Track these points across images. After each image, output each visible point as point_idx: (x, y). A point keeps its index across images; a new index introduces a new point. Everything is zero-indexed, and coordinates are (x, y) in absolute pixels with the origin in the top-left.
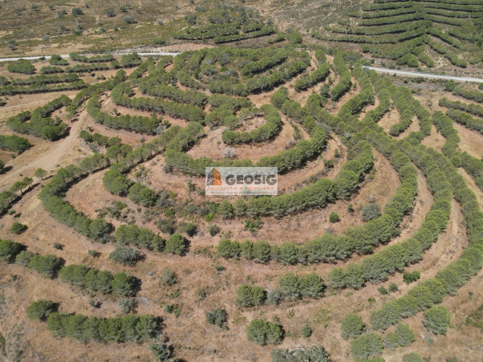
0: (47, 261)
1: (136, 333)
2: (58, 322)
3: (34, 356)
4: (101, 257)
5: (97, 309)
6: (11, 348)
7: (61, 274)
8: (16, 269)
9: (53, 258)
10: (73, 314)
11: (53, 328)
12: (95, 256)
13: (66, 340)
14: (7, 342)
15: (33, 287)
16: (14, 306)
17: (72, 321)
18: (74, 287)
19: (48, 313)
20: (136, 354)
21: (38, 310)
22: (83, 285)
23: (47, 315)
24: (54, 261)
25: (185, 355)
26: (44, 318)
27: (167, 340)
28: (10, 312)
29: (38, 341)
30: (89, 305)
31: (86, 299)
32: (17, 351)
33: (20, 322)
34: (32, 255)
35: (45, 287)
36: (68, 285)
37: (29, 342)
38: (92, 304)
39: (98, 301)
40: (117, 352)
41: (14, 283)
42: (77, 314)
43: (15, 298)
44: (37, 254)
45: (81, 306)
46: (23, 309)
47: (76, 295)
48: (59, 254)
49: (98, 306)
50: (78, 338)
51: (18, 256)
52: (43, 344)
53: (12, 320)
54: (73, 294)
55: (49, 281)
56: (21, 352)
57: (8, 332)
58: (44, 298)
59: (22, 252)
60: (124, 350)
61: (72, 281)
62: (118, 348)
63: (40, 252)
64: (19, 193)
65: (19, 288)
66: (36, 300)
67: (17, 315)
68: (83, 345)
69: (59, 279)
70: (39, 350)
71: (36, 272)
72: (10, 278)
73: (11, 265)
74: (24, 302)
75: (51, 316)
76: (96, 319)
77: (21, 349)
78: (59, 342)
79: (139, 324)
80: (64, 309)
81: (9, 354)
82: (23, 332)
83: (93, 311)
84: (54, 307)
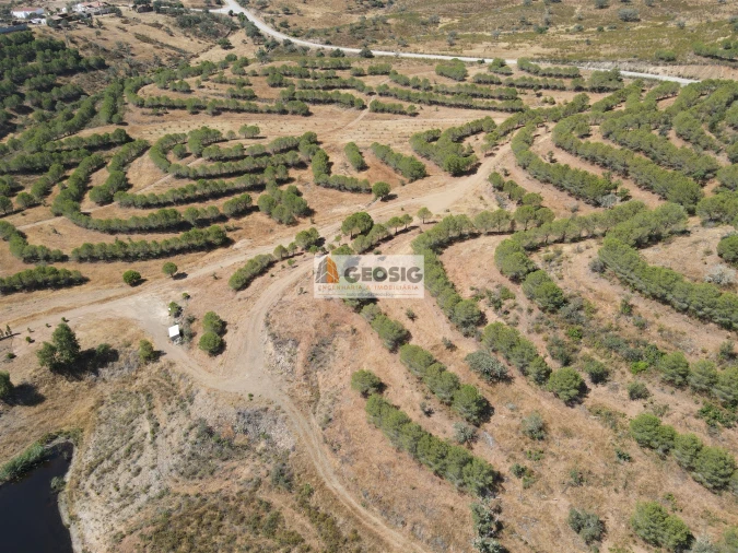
0: (393, 328)
1: (460, 476)
2: (378, 408)
3: (340, 432)
4: (454, 353)
5: (425, 417)
6: (323, 410)
7: (402, 350)
8: (359, 320)
9: (400, 328)
10: (397, 408)
11: (369, 411)
12: (448, 348)
13: (379, 433)
14: (321, 400)
15: (367, 351)
16: (341, 364)
17: (393, 414)
18: (410, 375)
19: (372, 390)
20: (451, 502)
21: (363, 381)
22: (421, 379)
23: (369, 392)
24: (400, 332)
25: (516, 548)
26: (365, 394)
27: (499, 511)
28: (336, 368)
29: (351, 417)
30: (418, 407)
31: (418, 397)
32: (326, 416)
33: (340, 385)
34: (380, 313)
35: (379, 358)
36: (403, 369)
37: (341, 412)
38: (423, 407)
39: (432, 407)
40: (429, 485)
41: (351, 337)
42: (401, 410)
43: (345, 355)
44: (385, 314)
45: (409, 402)
46: (349, 372)
47: (408, 385)
48: (408, 325)
49: (429, 413)
50: (392, 439)
51: (365, 307)
52: (354, 424)
53: (335, 380)
54: (406, 383)
55: (386, 353)
56: (330, 420)
57: (327, 390)
58: (374, 370)
59: (372, 305)
60: (438, 488)
61: (411, 366)
62: (433, 481)
63: (389, 313)
64: (392, 231)
65: (354, 345)
66: (365, 368)
67: (341, 375)
68: (394, 451)
69: (398, 356)
70: (348, 428)
71: (376, 335)
72: (349, 329)
73: (355, 314)
74: (352, 365)
75: (374, 396)
76: (420, 429)
77: (331, 416)
78: (370, 431)
79: (469, 466)
80: (391, 396)
81: (318, 415)
82: (339, 397)
83: (420, 417)
84: (381, 387)
